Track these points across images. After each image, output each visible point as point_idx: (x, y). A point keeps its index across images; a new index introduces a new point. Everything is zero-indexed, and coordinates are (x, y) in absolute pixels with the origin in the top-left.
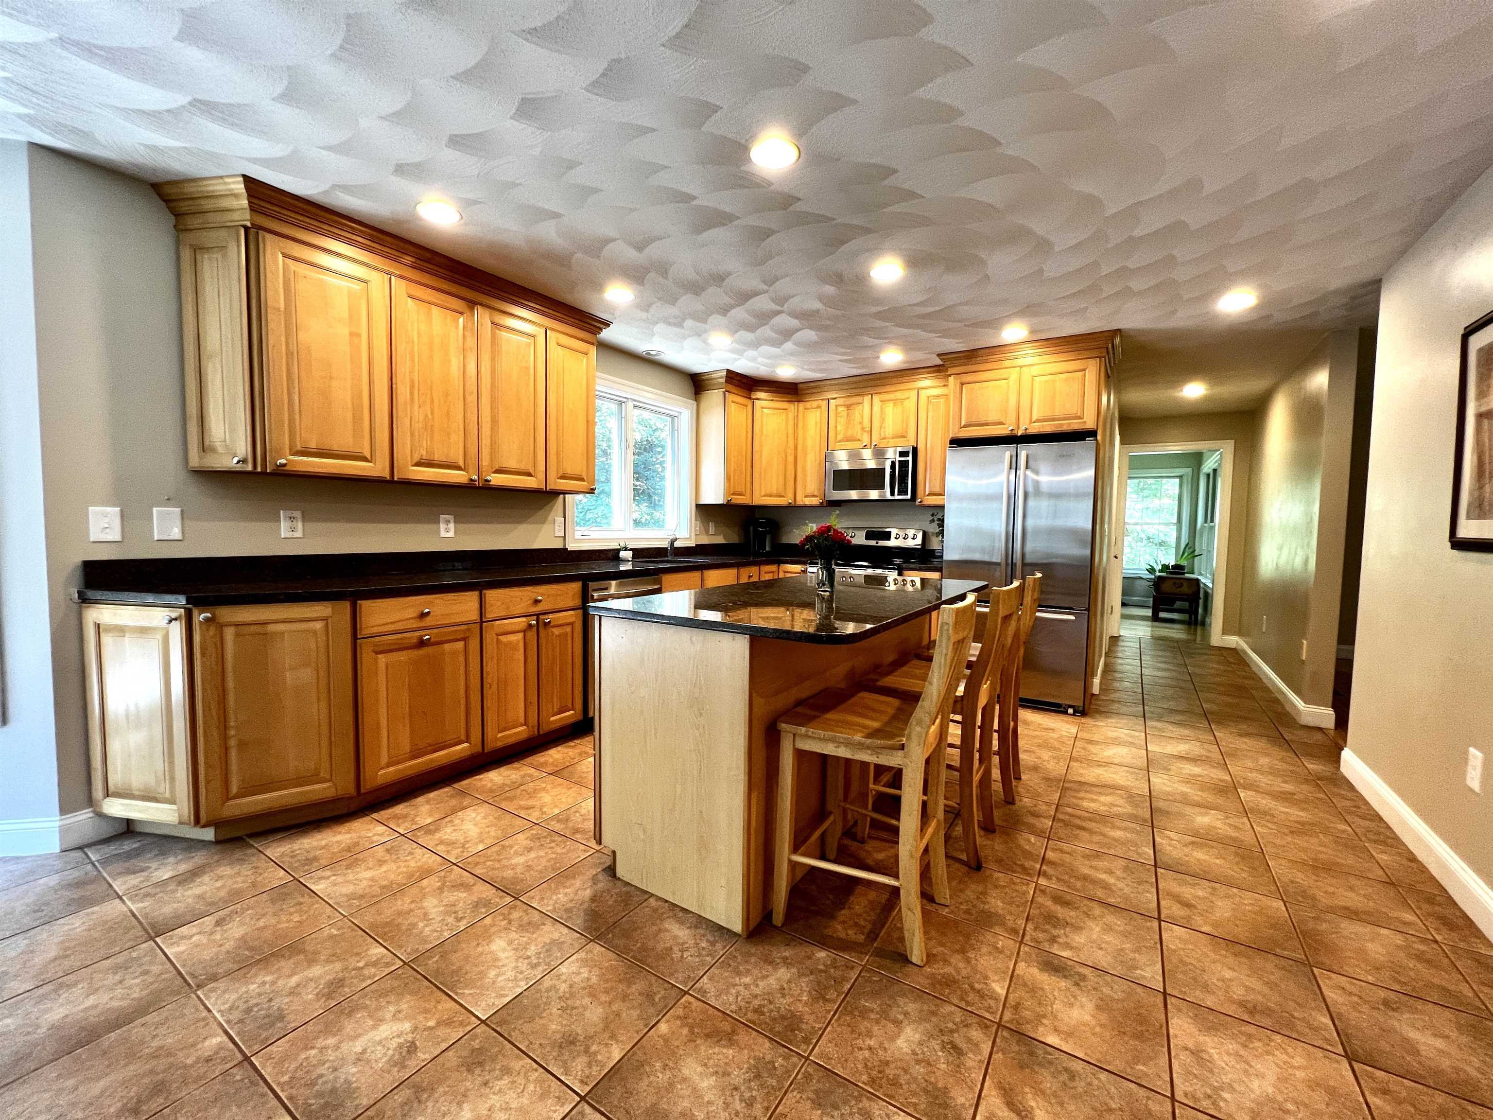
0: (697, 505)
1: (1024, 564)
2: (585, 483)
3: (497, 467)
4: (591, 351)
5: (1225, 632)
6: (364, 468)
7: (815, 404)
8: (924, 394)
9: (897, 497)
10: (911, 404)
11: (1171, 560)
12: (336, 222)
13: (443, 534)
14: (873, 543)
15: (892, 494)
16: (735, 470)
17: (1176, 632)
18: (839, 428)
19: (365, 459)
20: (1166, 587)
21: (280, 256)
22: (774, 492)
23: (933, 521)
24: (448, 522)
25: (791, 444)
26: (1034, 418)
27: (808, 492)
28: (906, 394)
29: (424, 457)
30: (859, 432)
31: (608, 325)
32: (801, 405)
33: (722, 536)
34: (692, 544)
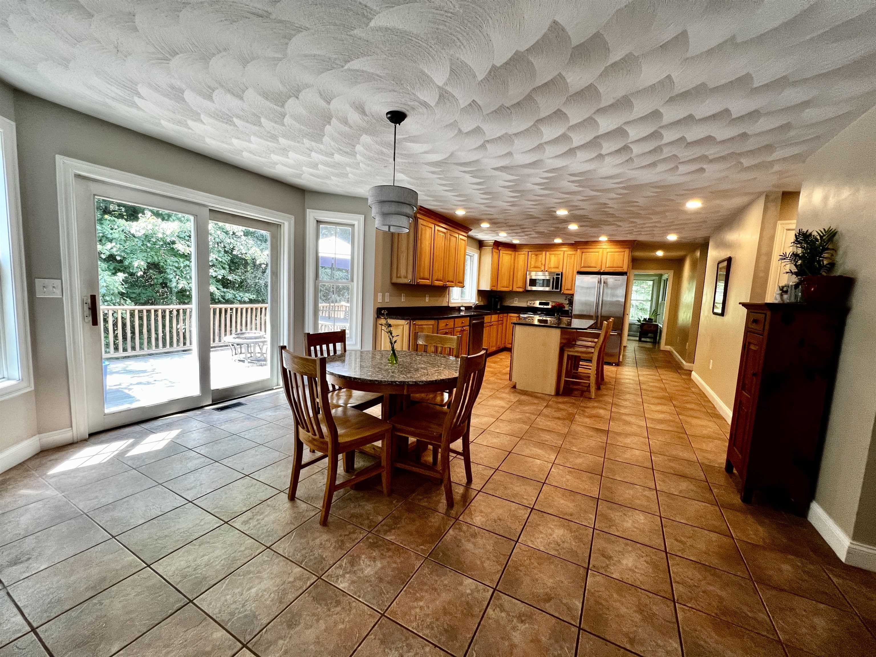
0: (478, 290)
1: (601, 316)
4: (466, 239)
5: (666, 344)
7: (523, 253)
8: (566, 253)
9: (554, 290)
10: (561, 257)
11: (647, 317)
14: (542, 306)
15: (552, 289)
17: (649, 345)
18: (532, 263)
20: (645, 327)
22: (505, 286)
23: (566, 299)
25: (512, 267)
26: (607, 266)
27: (519, 286)
28: (559, 252)
30: (540, 264)
32: (517, 253)
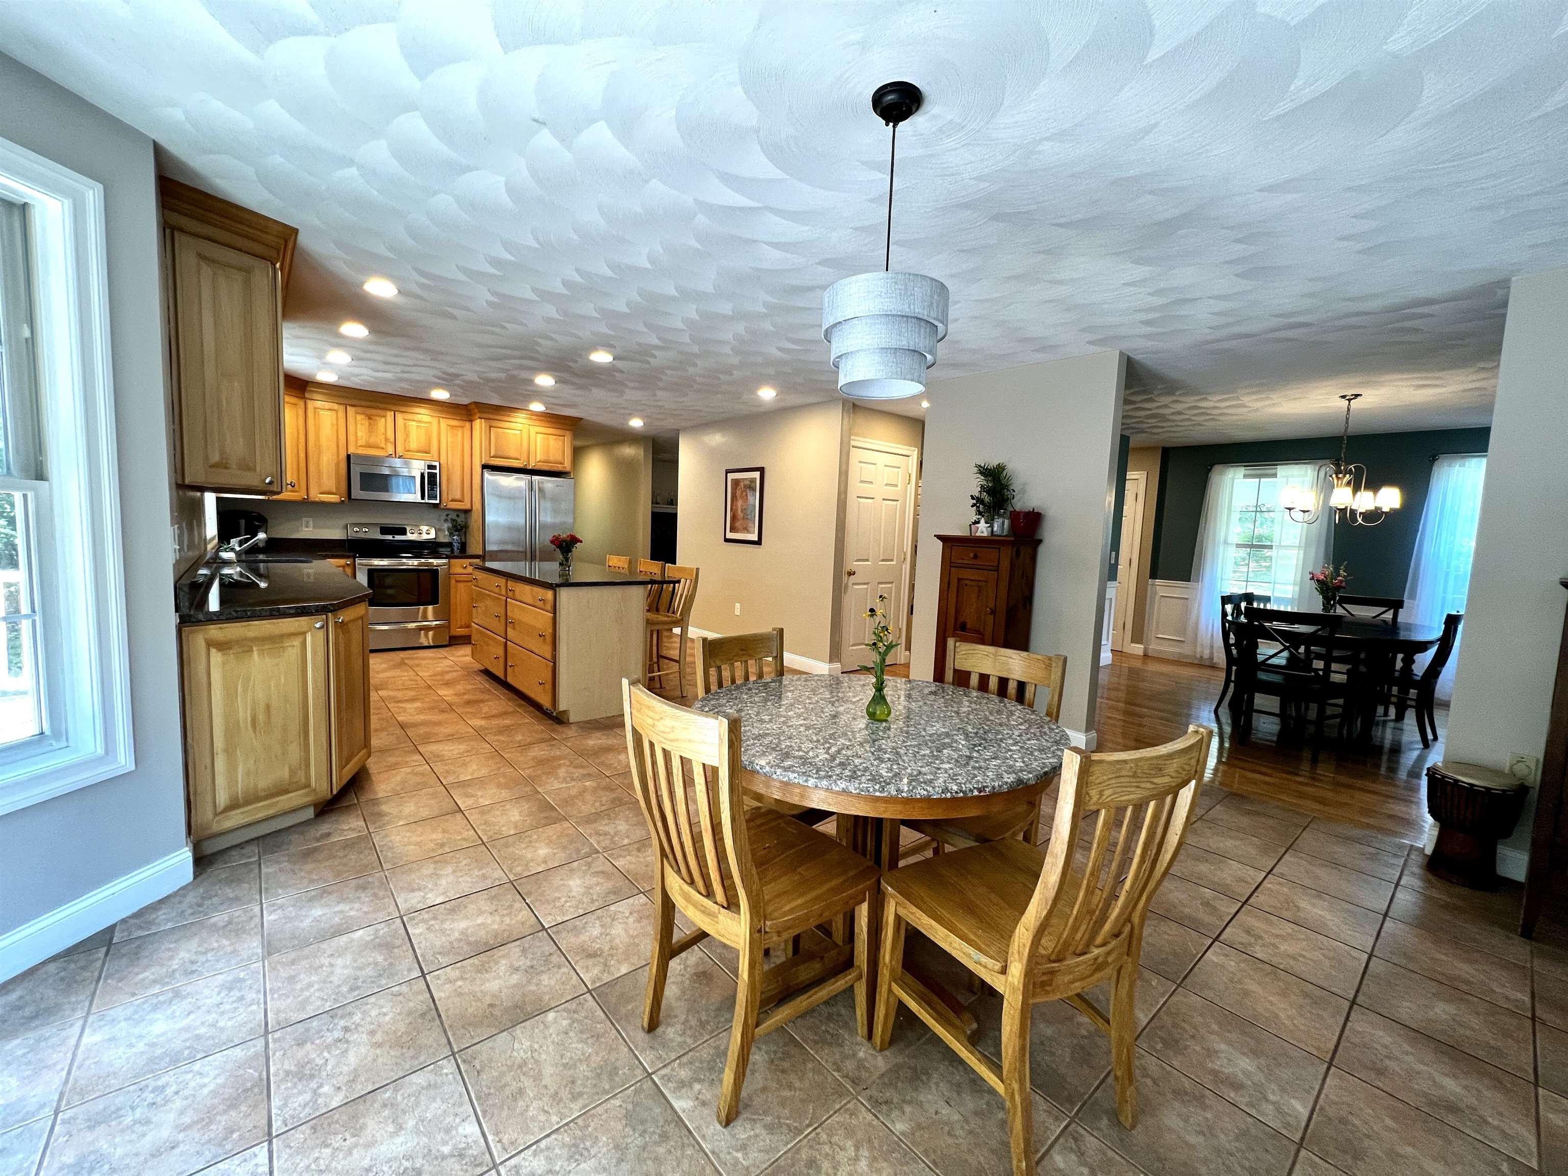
7: (329, 406)
8: (444, 423)
9: (426, 500)
10: (434, 429)
14: (384, 537)
15: (423, 497)
18: (360, 434)
26: (538, 459)
27: (325, 488)
32: (310, 403)
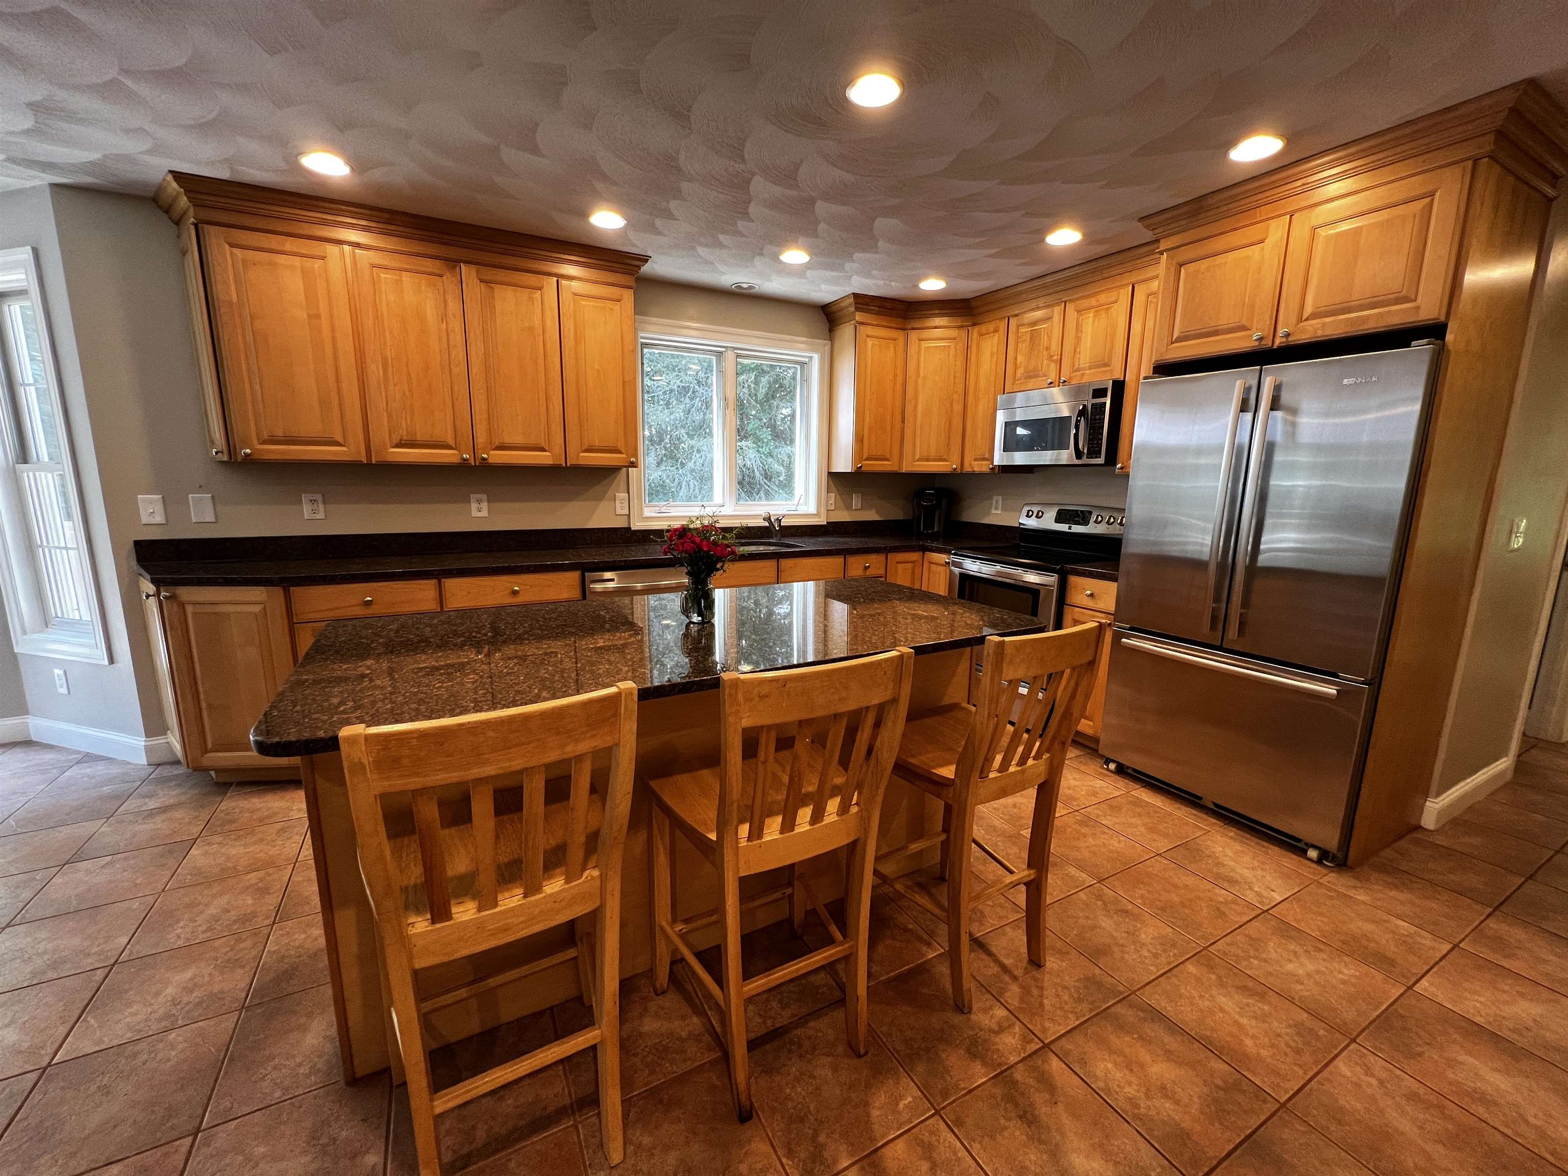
0: (829, 473)
2: (624, 456)
3: (497, 444)
4: (625, 296)
6: (335, 453)
7: (992, 326)
9: (1085, 460)
10: (1122, 309)
12: (285, 201)
13: (475, 513)
14: (1064, 528)
16: (870, 429)
18: (1019, 360)
19: (339, 444)
21: (227, 246)
22: (933, 453)
24: (479, 501)
25: (960, 388)
26: (1308, 313)
29: (405, 438)
31: (646, 261)
33: (874, 511)
34: (822, 521)
